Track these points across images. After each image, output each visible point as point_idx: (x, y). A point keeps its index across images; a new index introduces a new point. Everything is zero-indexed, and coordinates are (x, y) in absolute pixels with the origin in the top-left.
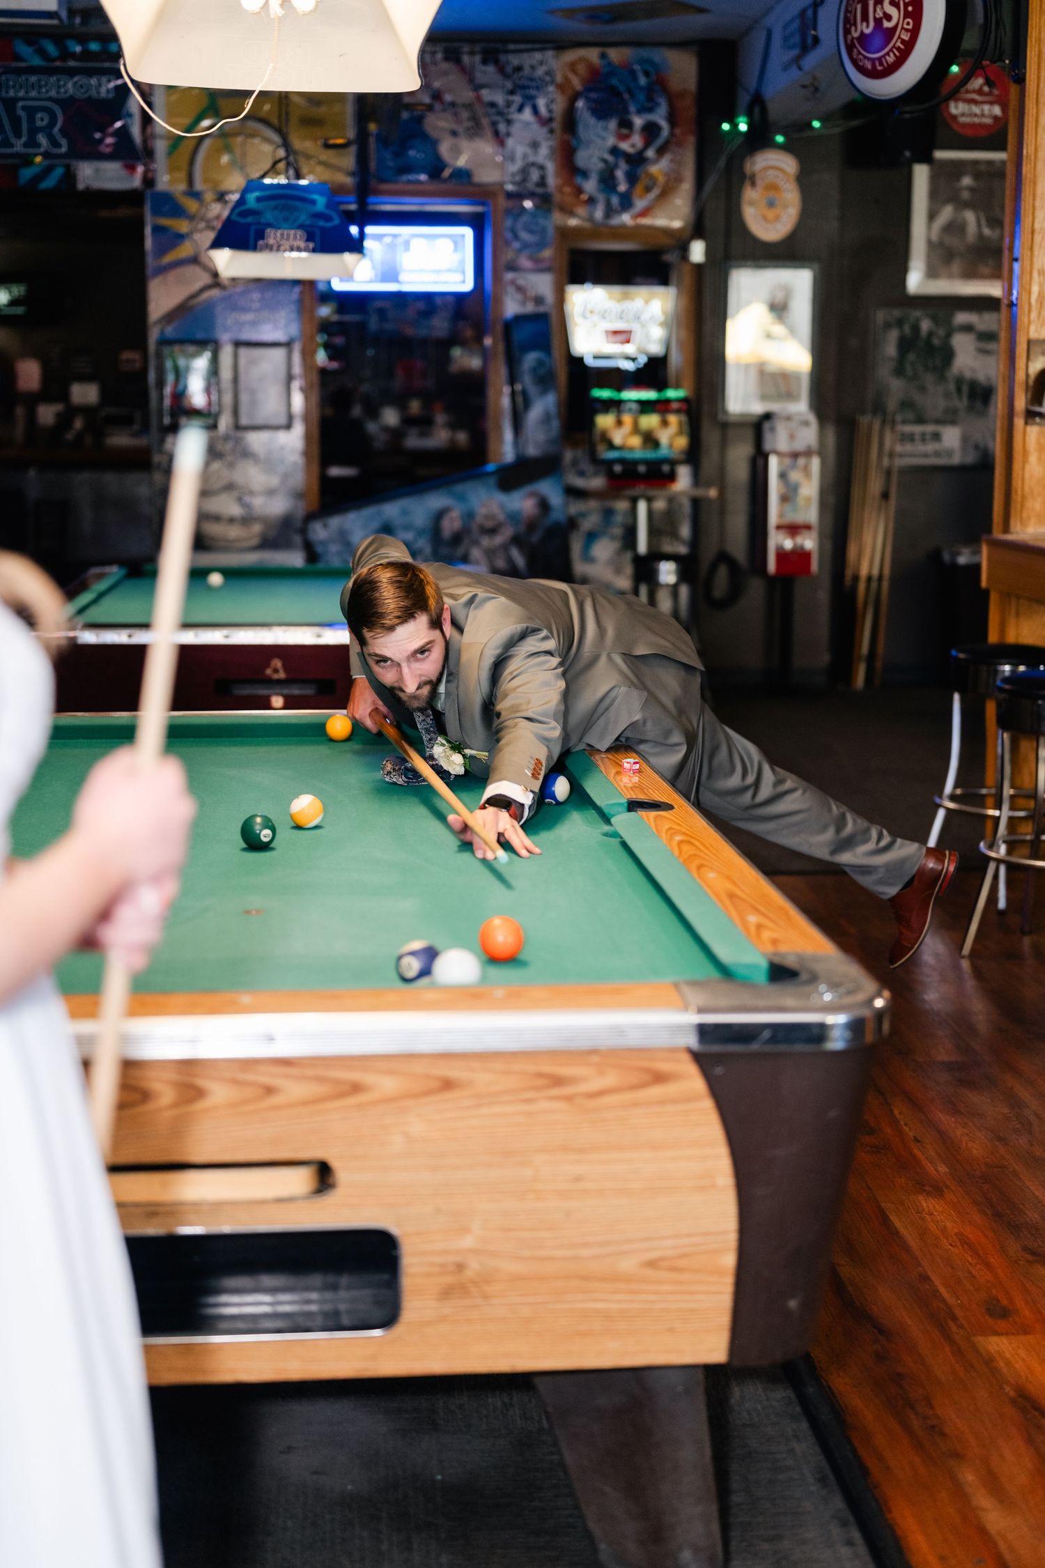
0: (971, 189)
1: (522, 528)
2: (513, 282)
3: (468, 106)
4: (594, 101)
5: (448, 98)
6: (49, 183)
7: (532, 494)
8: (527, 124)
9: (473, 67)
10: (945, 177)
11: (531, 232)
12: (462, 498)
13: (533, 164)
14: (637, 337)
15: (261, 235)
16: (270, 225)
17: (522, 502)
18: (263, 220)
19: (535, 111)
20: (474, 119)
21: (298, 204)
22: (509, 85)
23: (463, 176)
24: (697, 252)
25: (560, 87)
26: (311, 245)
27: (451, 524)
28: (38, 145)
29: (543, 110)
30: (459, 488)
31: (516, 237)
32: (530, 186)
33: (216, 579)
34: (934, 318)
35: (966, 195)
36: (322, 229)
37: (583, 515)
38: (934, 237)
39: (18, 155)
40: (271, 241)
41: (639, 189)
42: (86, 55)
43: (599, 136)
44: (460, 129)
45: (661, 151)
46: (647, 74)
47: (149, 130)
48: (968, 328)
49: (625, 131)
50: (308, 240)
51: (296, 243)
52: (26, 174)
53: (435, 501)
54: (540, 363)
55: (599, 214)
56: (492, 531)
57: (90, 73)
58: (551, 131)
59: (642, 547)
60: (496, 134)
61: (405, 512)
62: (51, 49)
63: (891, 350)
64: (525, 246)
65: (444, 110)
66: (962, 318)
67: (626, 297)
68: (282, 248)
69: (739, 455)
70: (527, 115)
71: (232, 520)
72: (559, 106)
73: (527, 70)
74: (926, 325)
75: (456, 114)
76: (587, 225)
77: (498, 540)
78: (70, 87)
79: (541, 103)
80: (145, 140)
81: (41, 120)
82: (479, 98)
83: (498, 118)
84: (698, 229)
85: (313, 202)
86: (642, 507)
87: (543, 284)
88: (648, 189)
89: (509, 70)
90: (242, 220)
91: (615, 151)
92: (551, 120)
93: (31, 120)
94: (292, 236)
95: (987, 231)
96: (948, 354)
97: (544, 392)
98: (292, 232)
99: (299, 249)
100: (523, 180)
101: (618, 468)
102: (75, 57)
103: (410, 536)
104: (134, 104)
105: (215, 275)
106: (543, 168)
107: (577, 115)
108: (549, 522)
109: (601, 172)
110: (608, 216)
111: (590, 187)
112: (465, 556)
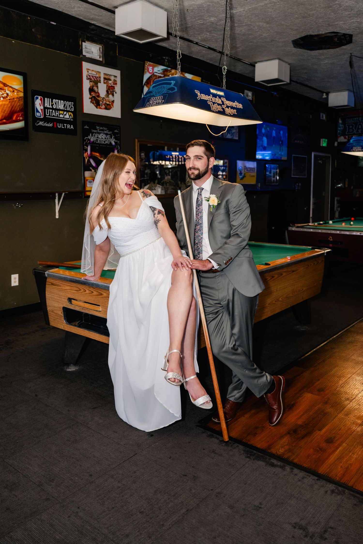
15: (352, 148)
16: (354, 146)
18: (353, 145)
21: (361, 141)
26: (362, 150)
40: (354, 149)
51: (359, 150)
90: (349, 146)
94: (358, 148)
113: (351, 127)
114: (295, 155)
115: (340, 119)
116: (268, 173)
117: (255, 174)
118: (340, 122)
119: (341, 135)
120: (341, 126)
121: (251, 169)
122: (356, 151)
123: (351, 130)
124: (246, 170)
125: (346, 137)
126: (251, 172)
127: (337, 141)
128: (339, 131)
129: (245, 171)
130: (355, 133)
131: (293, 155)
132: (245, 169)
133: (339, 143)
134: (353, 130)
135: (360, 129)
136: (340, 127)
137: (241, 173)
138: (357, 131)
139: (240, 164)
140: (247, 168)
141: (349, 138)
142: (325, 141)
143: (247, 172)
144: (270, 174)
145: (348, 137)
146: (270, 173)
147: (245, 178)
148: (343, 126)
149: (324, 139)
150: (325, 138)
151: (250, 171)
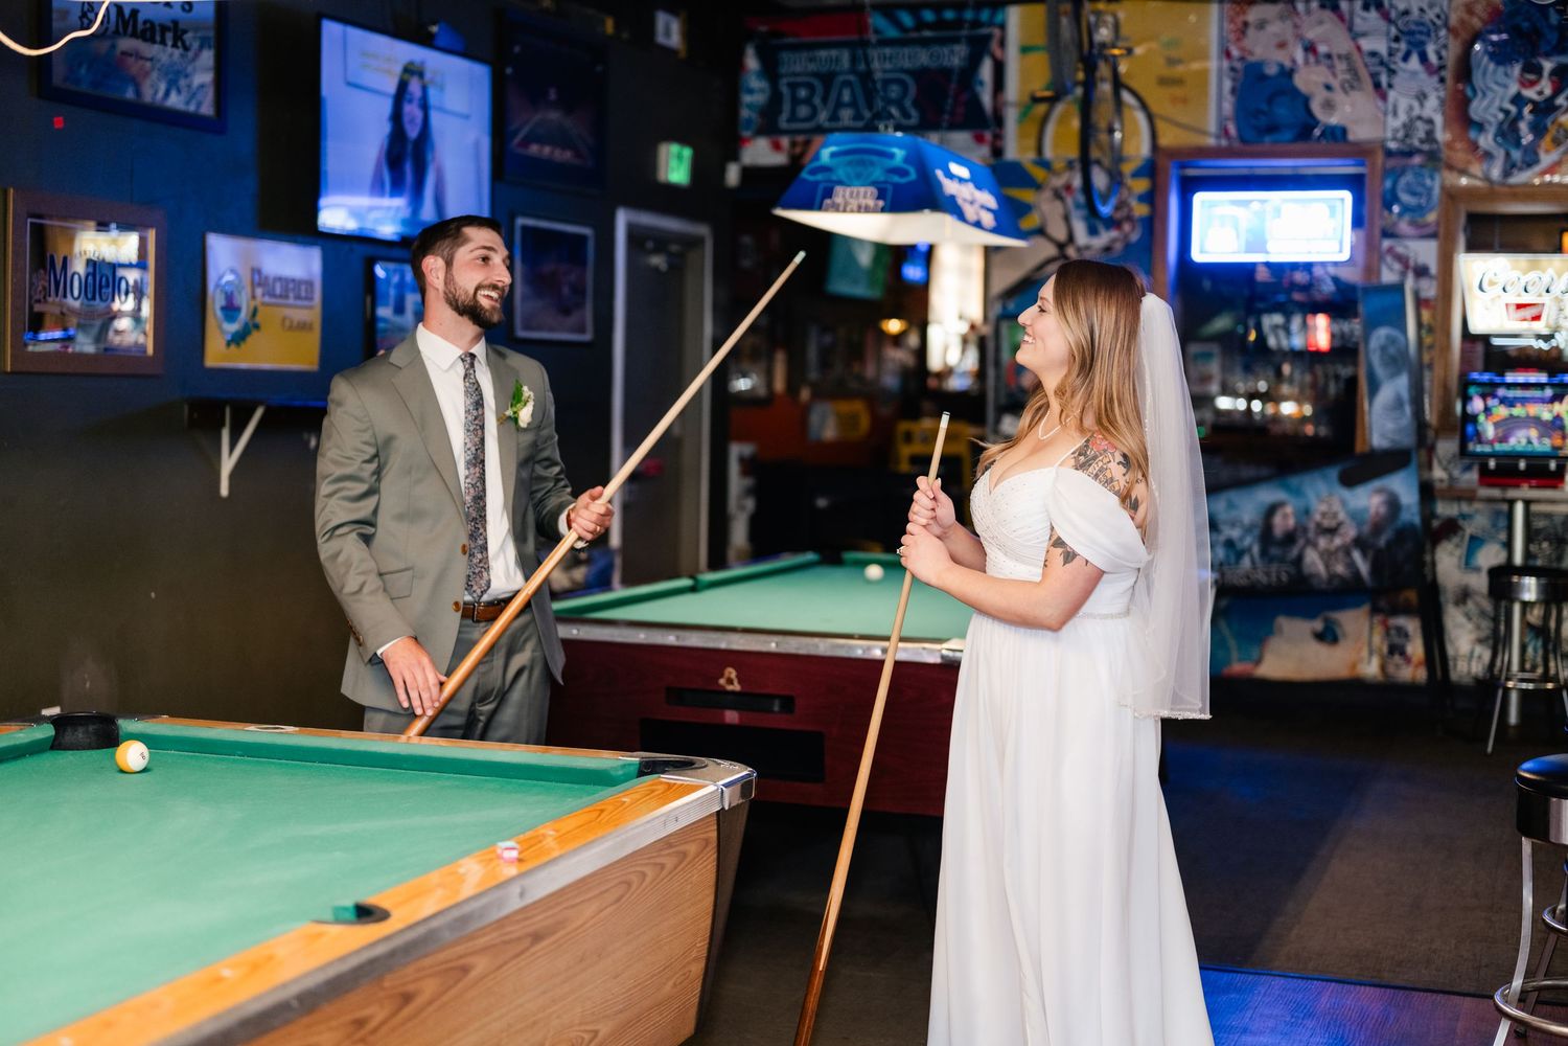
1: (1366, 529)
2: (1390, 250)
3: (1347, 58)
4: (1493, 44)
5: (1322, 49)
7: (1380, 491)
8: (1414, 74)
9: (1352, 13)
11: (1414, 194)
12: (1297, 492)
13: (1420, 118)
14: (1548, 312)
15: (829, 193)
16: (840, 183)
17: (1367, 500)
18: (834, 178)
19: (1423, 58)
20: (1352, 70)
21: (874, 158)
22: (1394, 31)
23: (1338, 134)
25: (1454, 31)
26: (881, 203)
27: (1283, 522)
29: (1433, 58)
30: (1294, 481)
31: (1395, 199)
32: (1416, 143)
36: (896, 186)
37: (1464, 517)
40: (841, 199)
41: (1547, 141)
42: (940, 24)
43: (1497, 83)
44: (1335, 83)
47: (1000, 98)
49: (1532, 77)
50: (879, 198)
51: (863, 202)
53: (1266, 495)
54: (1392, 340)
55: (1496, 173)
56: (1332, 531)
57: (943, 42)
58: (1442, 80)
59: (1517, 553)
60: (1377, 86)
61: (1230, 505)
62: (907, 19)
64: (1407, 210)
65: (1318, 62)
67: (1534, 267)
68: (848, 209)
70: (1414, 61)
72: (1452, 54)
73: (1415, 12)
75: (1331, 67)
76: (1478, 183)
77: (1338, 541)
78: (923, 58)
79: (1431, 50)
80: (995, 108)
82: (1359, 48)
83: (1379, 69)
85: (891, 156)
86: (1519, 508)
87: (1425, 252)
88: (1557, 142)
89: (1393, 14)
90: (811, 178)
91: (1518, 100)
92: (1442, 67)
93: (886, 92)
94: (862, 194)
97: (1395, 374)
98: (862, 190)
99: (867, 210)
100: (1407, 136)
101: (1492, 464)
102: (929, 26)
103: (1235, 533)
104: (986, 71)
105: (1061, 246)
106: (1430, 122)
107: (1473, 61)
108: (1399, 523)
109: (1501, 124)
110: (1507, 173)
111: (1486, 141)
112: (1300, 559)
113: (803, 93)
114: (531, 222)
115: (749, 51)
116: (384, 312)
117: (312, 313)
118: (752, 62)
119: (757, 134)
120: (754, 84)
121: (291, 288)
122: (852, 211)
123: (803, 110)
124: (259, 291)
125: (781, 143)
126: (291, 301)
127: (735, 157)
128: (745, 113)
129: (254, 297)
130: (827, 124)
131: (521, 221)
132: (259, 285)
133: (750, 174)
134: (815, 111)
136: (751, 91)
137: (231, 309)
138: (834, 117)
139: (226, 257)
140: (266, 278)
141: (798, 150)
142: (680, 157)
143: (267, 299)
144: (398, 320)
145: (793, 144)
146: (400, 309)
147: (254, 337)
148: (765, 85)
149: (674, 148)
150: (683, 140)
151: (287, 297)
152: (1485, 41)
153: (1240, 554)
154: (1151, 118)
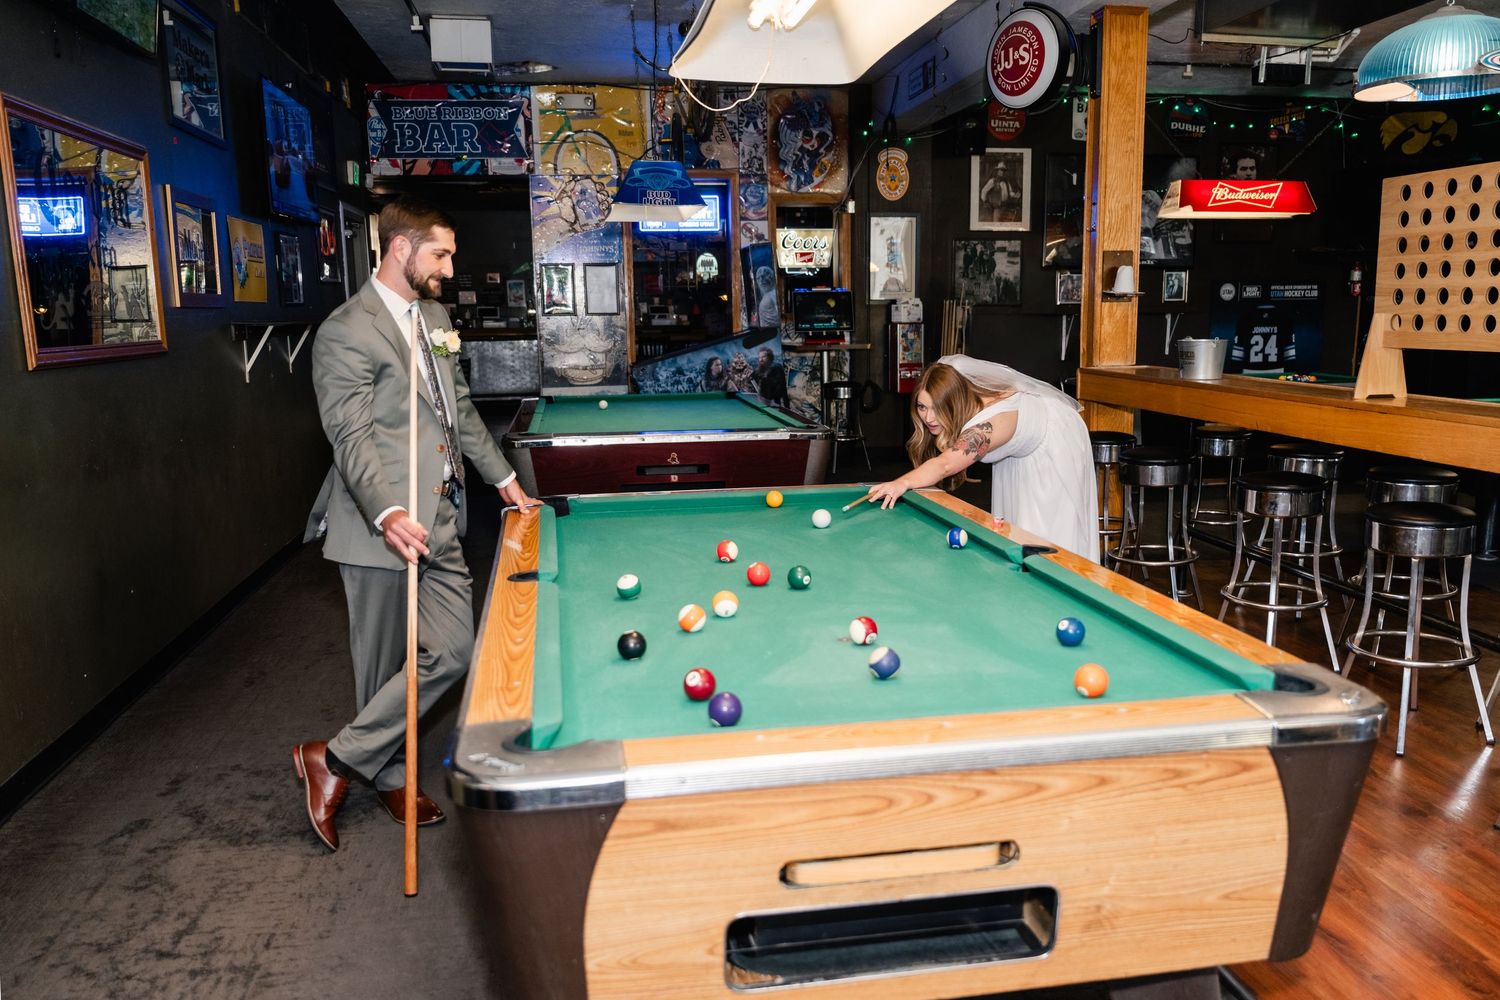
0: (1002, 169)
1: (757, 369)
2: (745, 225)
6: (470, 172)
7: (763, 350)
8: (752, 133)
10: (988, 163)
11: (755, 197)
12: (723, 352)
14: (816, 257)
15: (644, 195)
17: (757, 354)
18: (644, 185)
20: (720, 131)
21: (665, 175)
22: (740, 111)
23: (715, 164)
24: (851, 207)
25: (770, 112)
26: (675, 200)
27: (716, 368)
28: (465, 149)
29: (760, 126)
30: (721, 346)
31: (746, 200)
32: (754, 170)
33: (603, 404)
34: (984, 244)
35: (1000, 173)
36: (680, 191)
38: (983, 197)
39: (453, 155)
40: (650, 198)
42: (490, 95)
44: (712, 137)
45: (828, 149)
46: (819, 104)
47: (530, 139)
48: (1003, 249)
50: (672, 197)
51: (665, 200)
52: (457, 166)
53: (707, 354)
54: (766, 272)
55: (793, 187)
56: (741, 371)
57: (494, 105)
58: (765, 138)
59: (826, 380)
60: (734, 140)
61: (689, 361)
62: (471, 91)
63: (960, 263)
64: (752, 205)
66: (999, 244)
67: (808, 235)
68: (657, 203)
69: (877, 324)
70: (751, 128)
71: (585, 368)
74: (979, 248)
77: (744, 376)
78: (482, 114)
79: (759, 121)
80: (528, 145)
81: (465, 133)
83: (733, 130)
84: (852, 194)
85: (675, 174)
86: (825, 354)
87: (762, 227)
88: (821, 172)
90: (632, 184)
91: (801, 149)
92: (765, 131)
93: (460, 133)
94: (662, 195)
95: (1012, 194)
96: (992, 265)
97: (769, 289)
98: (662, 193)
99: (667, 203)
100: (749, 167)
101: (811, 333)
102: (484, 95)
103: (693, 375)
104: (520, 123)
105: (572, 224)
106: (761, 159)
107: (780, 129)
108: (773, 365)
109: (794, 161)
110: (799, 187)
111: (788, 170)
112: (726, 386)
113: (407, 132)
115: (371, 105)
117: (263, 267)
118: (373, 112)
119: (382, 155)
120: (376, 125)
121: (256, 250)
123: (409, 143)
124: (247, 253)
125: (395, 161)
126: (256, 259)
127: (370, 172)
128: (371, 143)
130: (424, 151)
134: (417, 144)
135: (437, 140)
136: (375, 130)
137: (239, 266)
138: (429, 147)
141: (408, 167)
143: (248, 258)
145: (404, 163)
147: (247, 283)
148: (384, 127)
151: (254, 256)
152: (785, 118)
153: (695, 386)
154: (615, 152)
